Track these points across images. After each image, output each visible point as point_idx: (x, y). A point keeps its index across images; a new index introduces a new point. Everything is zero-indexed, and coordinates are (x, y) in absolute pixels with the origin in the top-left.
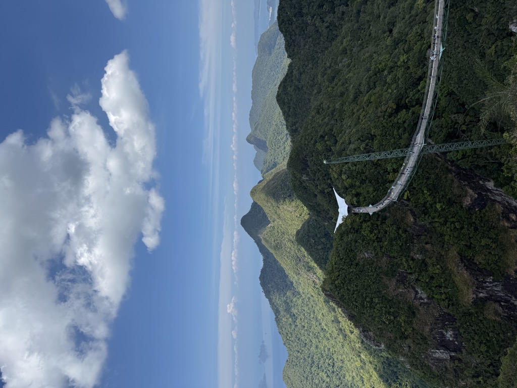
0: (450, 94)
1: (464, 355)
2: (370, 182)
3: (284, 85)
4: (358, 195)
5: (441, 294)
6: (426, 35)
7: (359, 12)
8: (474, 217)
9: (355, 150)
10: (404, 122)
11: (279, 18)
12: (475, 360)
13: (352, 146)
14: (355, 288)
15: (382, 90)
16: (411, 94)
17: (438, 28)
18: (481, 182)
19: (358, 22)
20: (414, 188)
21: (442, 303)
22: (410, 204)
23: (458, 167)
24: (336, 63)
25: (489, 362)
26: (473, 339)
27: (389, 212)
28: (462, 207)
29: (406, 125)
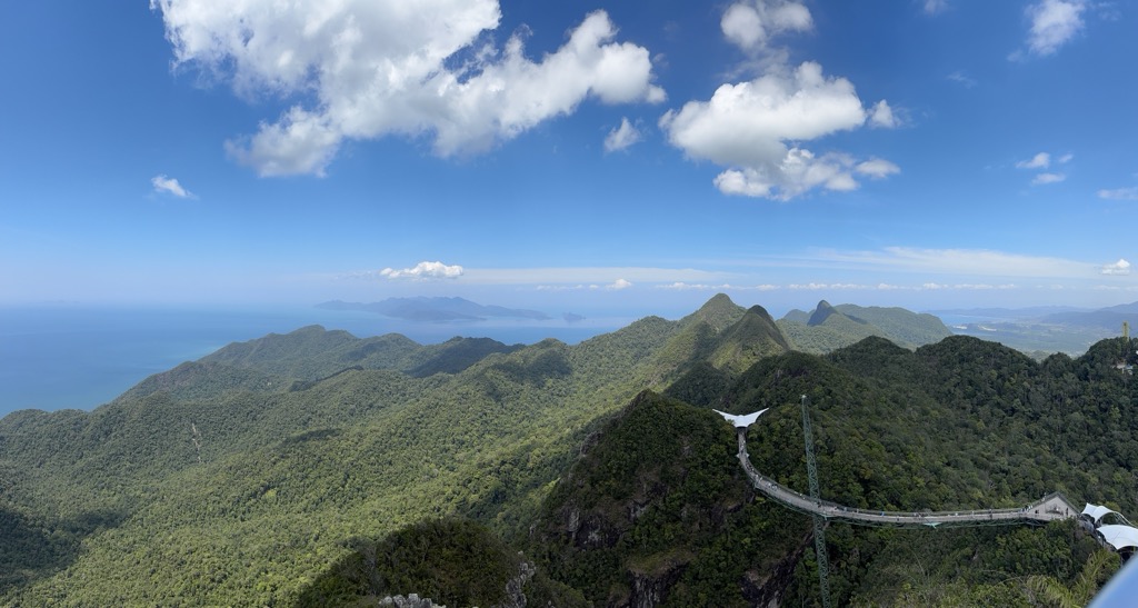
0: (883, 544)
1: (571, 548)
2: (777, 454)
3: (888, 345)
4: (761, 439)
5: (641, 535)
6: (947, 505)
7: (966, 426)
8: (733, 585)
9: (816, 433)
10: (849, 491)
11: (958, 337)
12: (567, 561)
13: (820, 429)
14: (648, 431)
15: (885, 460)
16: (881, 496)
17: (956, 516)
18: (777, 593)
19: (956, 425)
20: (769, 510)
21: (630, 534)
22: (749, 505)
23: (796, 562)
24: (912, 403)
25: (564, 574)
26: (590, 563)
27: (739, 479)
28: (745, 570)
29: (845, 493)
